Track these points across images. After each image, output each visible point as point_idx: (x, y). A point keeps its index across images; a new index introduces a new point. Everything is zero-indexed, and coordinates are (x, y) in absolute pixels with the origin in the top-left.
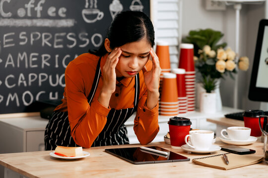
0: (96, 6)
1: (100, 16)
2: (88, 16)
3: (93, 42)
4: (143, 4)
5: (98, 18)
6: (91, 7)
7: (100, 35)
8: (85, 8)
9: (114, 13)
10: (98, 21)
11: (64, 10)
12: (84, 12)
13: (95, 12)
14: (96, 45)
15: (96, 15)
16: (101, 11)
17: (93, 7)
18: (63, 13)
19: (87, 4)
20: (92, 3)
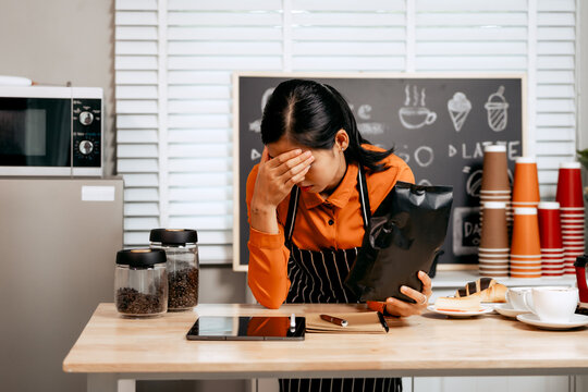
0: (423, 103)
1: (431, 118)
2: (409, 119)
3: (417, 159)
4: (508, 101)
5: (427, 122)
6: (415, 104)
7: (429, 149)
8: (405, 106)
9: (455, 114)
10: (426, 125)
11: (369, 108)
12: (402, 111)
13: (421, 112)
14: (421, 165)
15: (423, 117)
16: (432, 111)
17: (419, 105)
18: (366, 113)
19: (408, 99)
20: (416, 98)
